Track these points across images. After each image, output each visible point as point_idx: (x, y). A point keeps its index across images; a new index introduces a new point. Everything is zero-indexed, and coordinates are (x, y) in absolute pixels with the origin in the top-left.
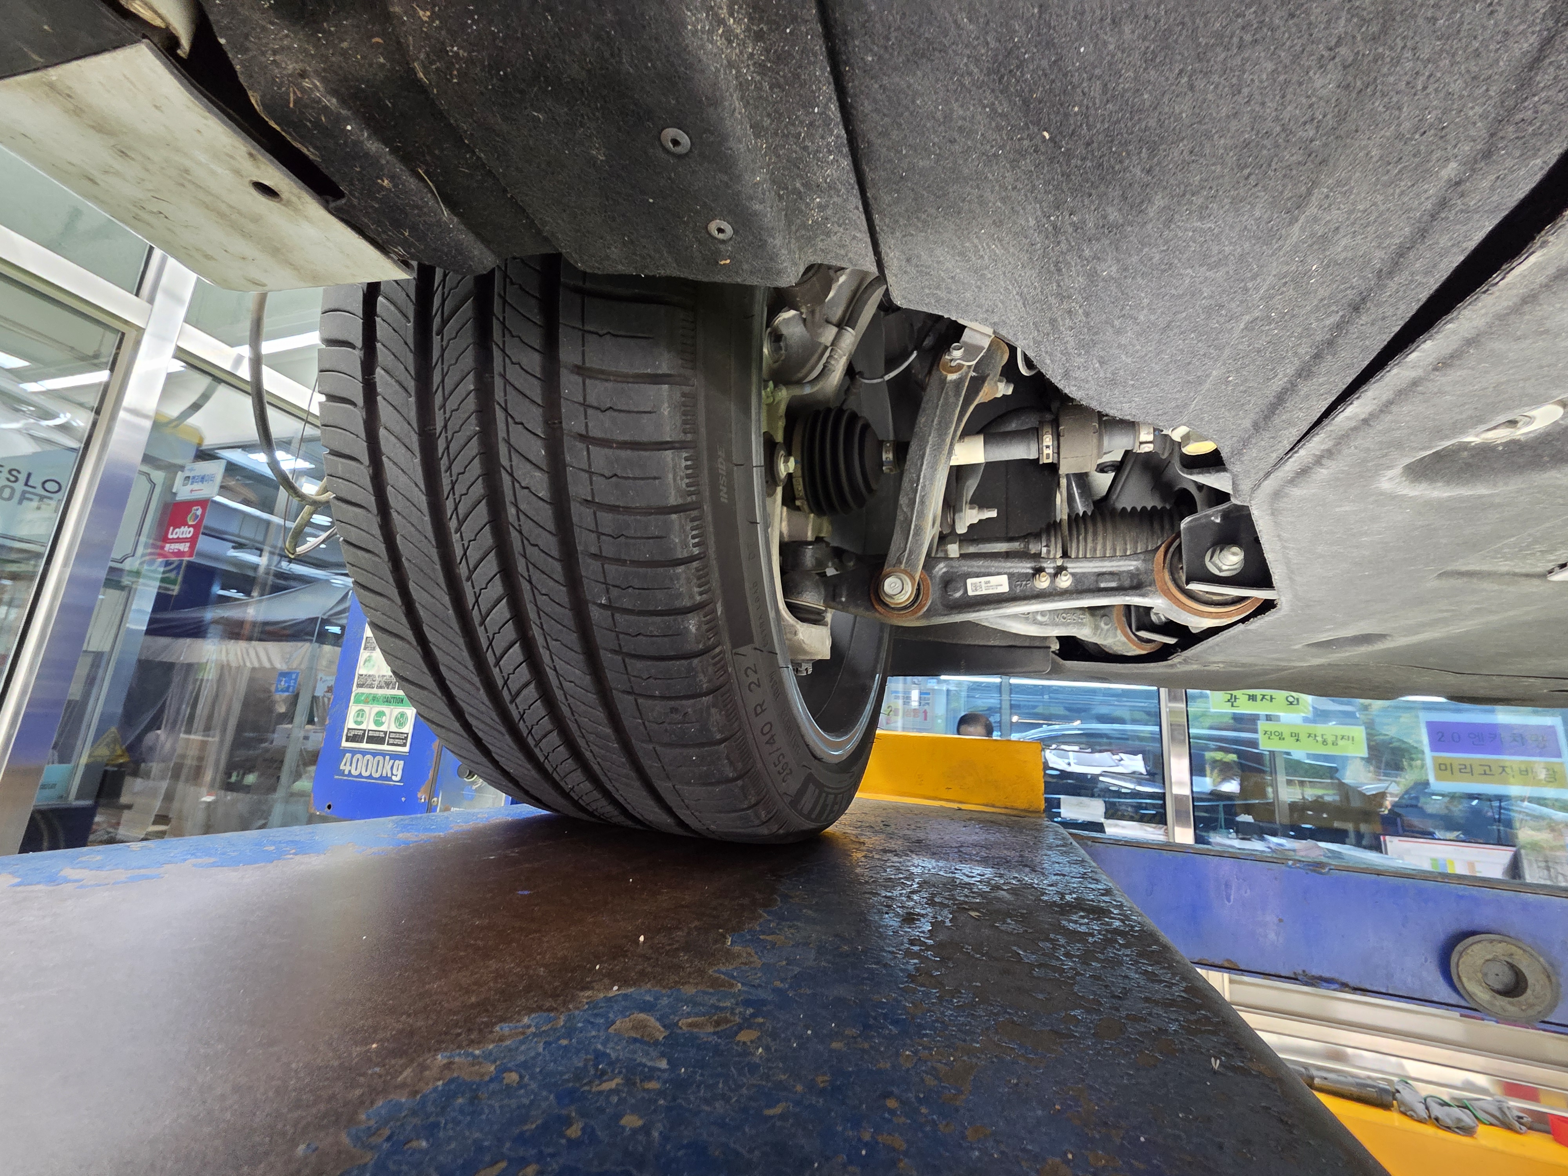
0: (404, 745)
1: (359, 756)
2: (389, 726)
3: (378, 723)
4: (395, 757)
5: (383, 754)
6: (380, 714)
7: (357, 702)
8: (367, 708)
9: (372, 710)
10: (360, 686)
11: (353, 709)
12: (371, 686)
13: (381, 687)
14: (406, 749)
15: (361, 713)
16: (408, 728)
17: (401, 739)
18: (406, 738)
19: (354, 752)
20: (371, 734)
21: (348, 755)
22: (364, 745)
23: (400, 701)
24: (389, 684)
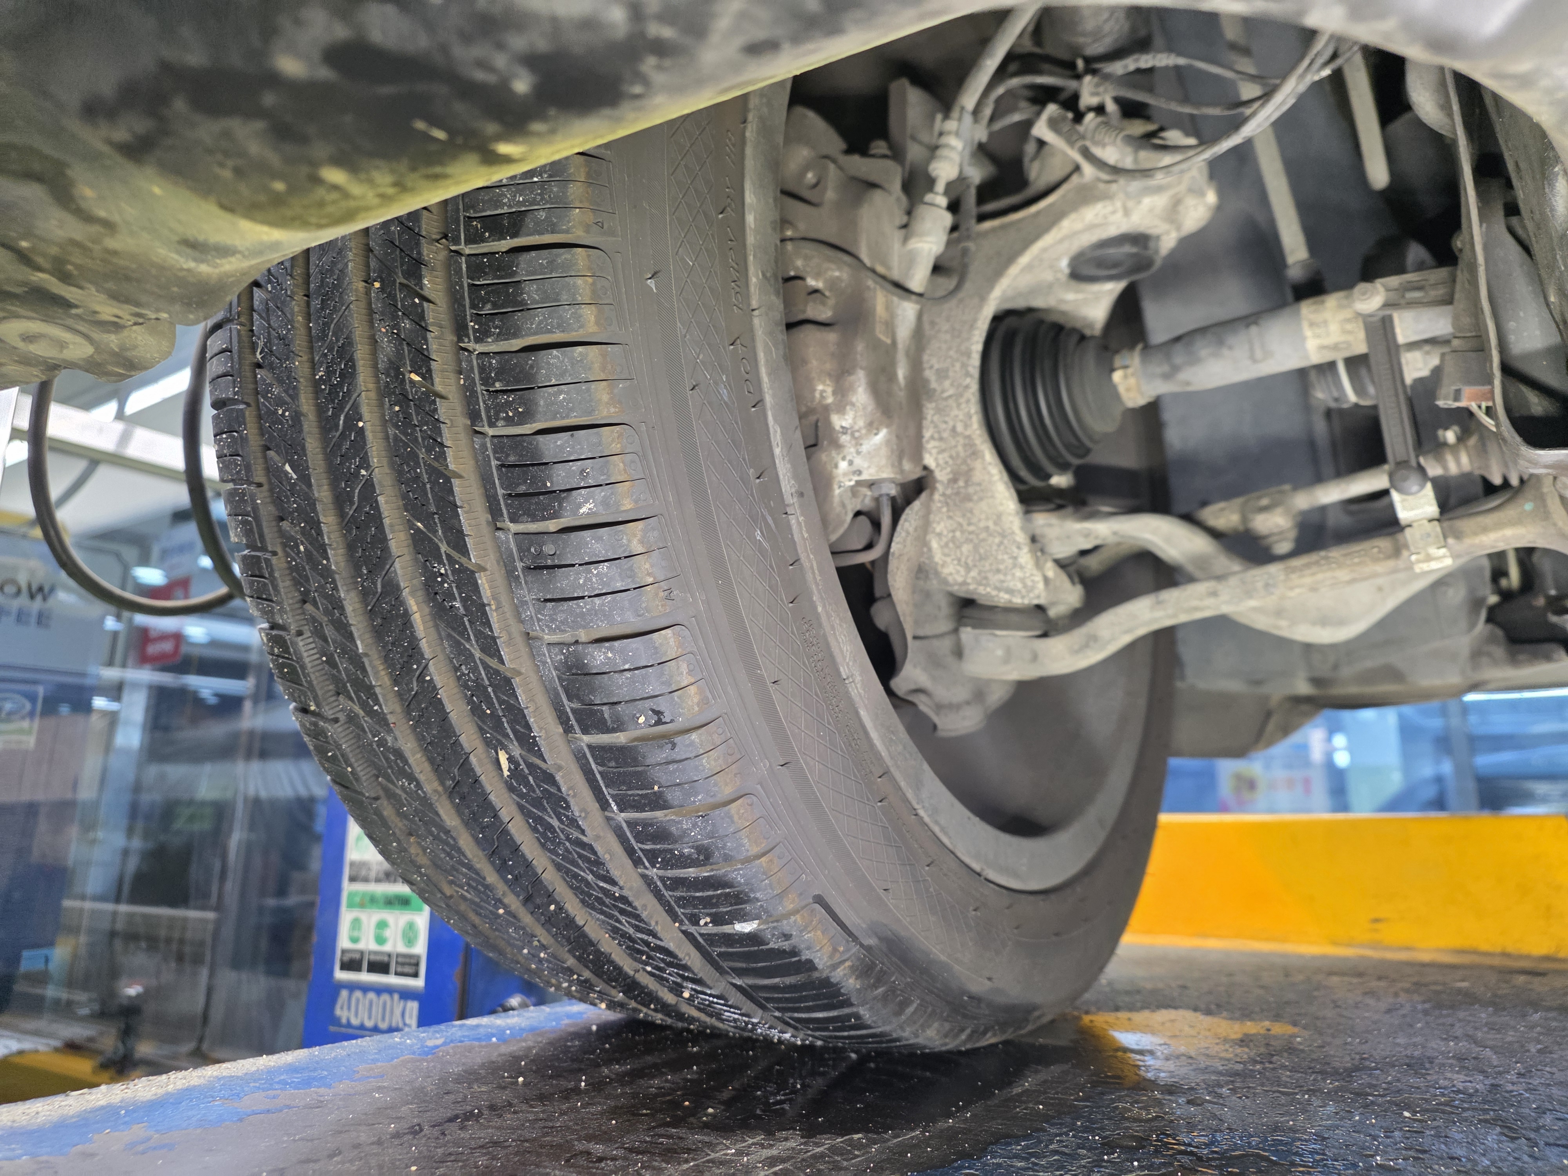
0: (416, 975)
1: (358, 994)
2: (395, 945)
3: (380, 940)
4: (406, 994)
5: (389, 990)
6: (382, 925)
7: (351, 905)
8: (363, 916)
9: (371, 918)
10: (352, 879)
11: (346, 917)
12: (366, 880)
13: (378, 880)
14: (419, 983)
15: (356, 923)
16: (420, 948)
17: (409, 966)
18: (417, 965)
19: (352, 987)
20: (373, 958)
21: (344, 993)
22: (365, 977)
23: (406, 902)
24: (389, 875)
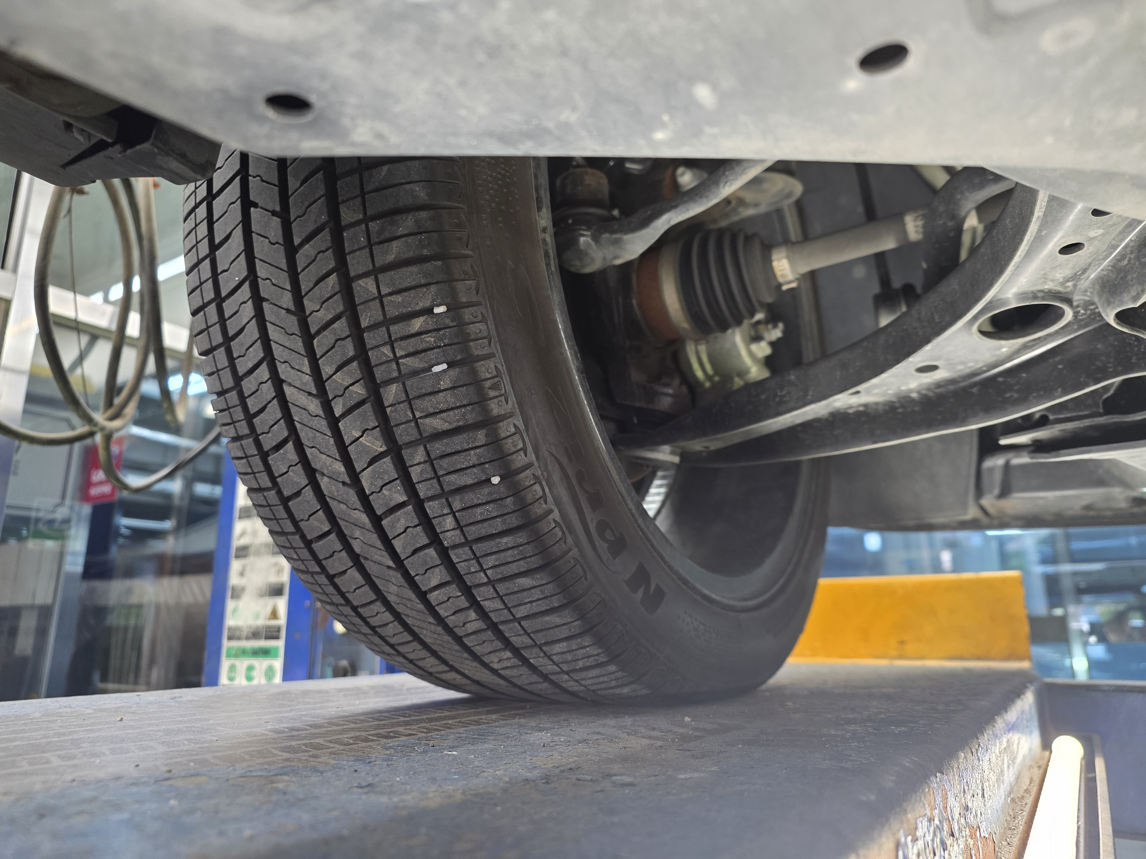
2: (259, 681)
3: (249, 678)
7: (229, 656)
8: (237, 663)
9: (243, 664)
10: (230, 638)
11: (225, 664)
12: (239, 638)
13: (247, 638)
15: (232, 668)
16: (277, 681)
23: (265, 653)
24: (255, 635)
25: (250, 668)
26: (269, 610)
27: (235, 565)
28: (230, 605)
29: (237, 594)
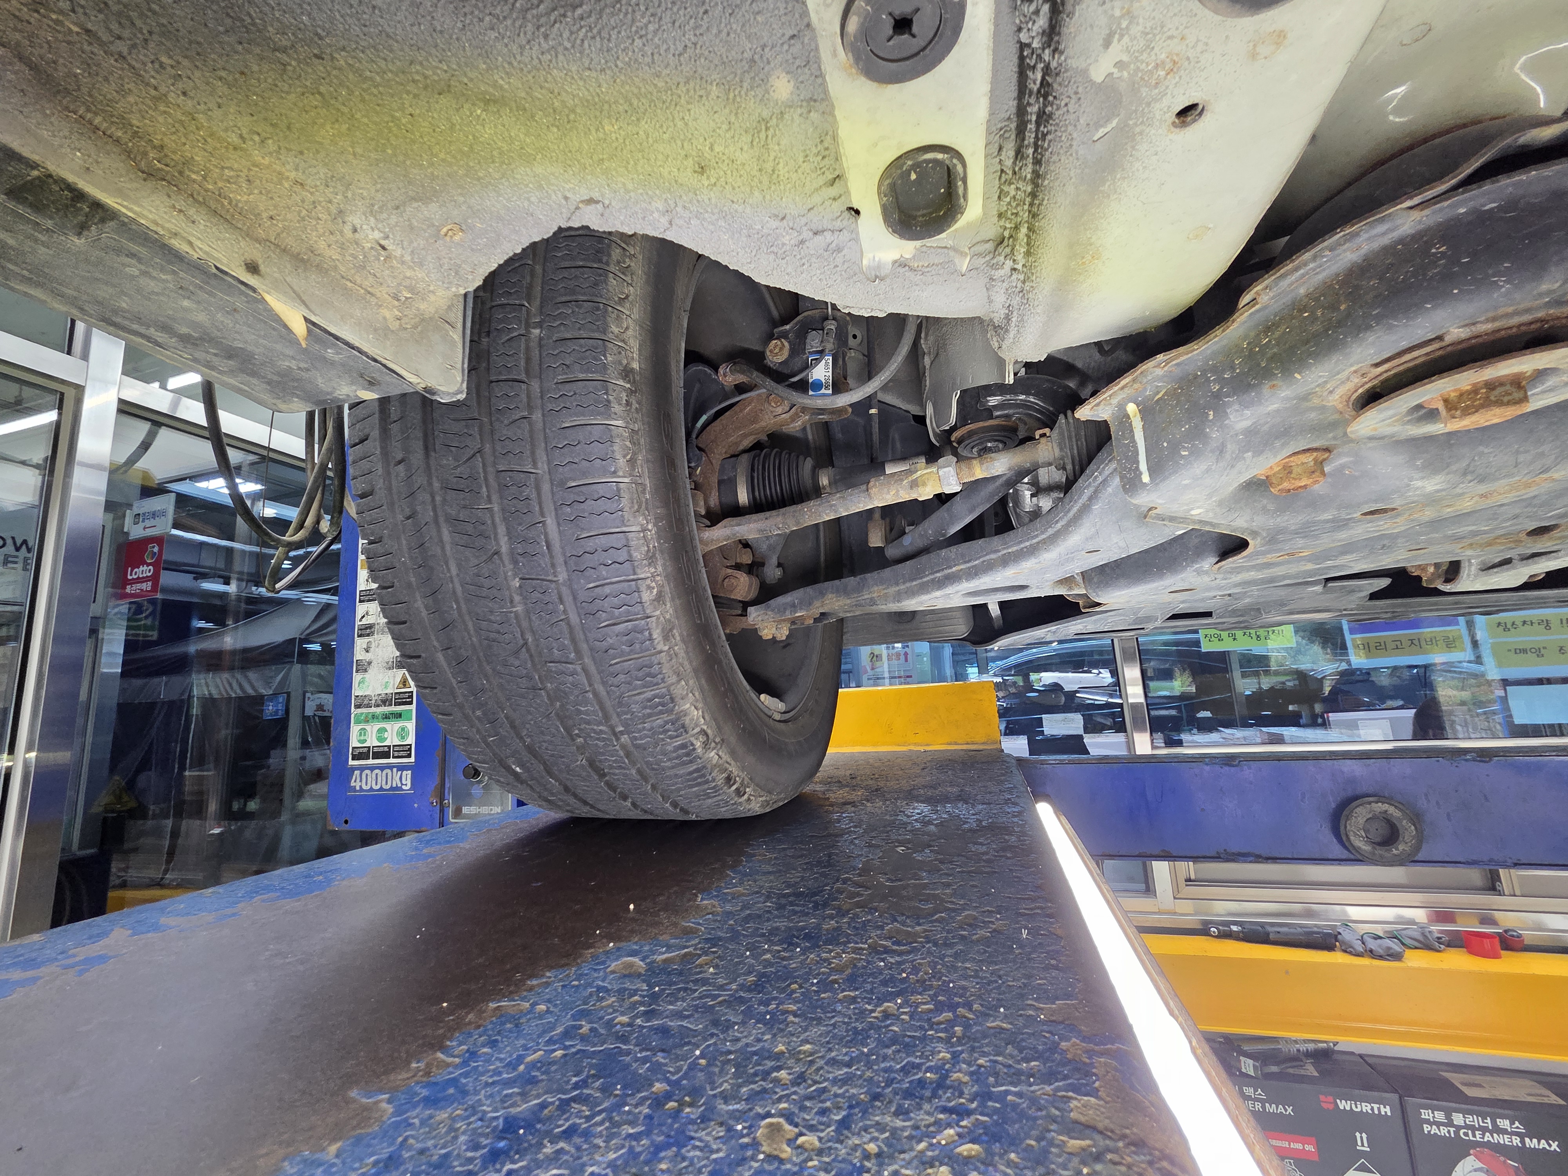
0: (409, 756)
2: (392, 739)
3: (380, 739)
5: (390, 767)
7: (358, 722)
8: (368, 728)
9: (373, 728)
10: (358, 707)
11: (355, 729)
12: (369, 706)
13: (378, 706)
15: (363, 731)
16: (411, 740)
17: (405, 751)
18: (410, 750)
20: (376, 750)
22: (371, 762)
23: (399, 716)
24: (385, 702)
25: (382, 730)
26: (398, 679)
27: (360, 643)
28: (357, 677)
29: (363, 667)
